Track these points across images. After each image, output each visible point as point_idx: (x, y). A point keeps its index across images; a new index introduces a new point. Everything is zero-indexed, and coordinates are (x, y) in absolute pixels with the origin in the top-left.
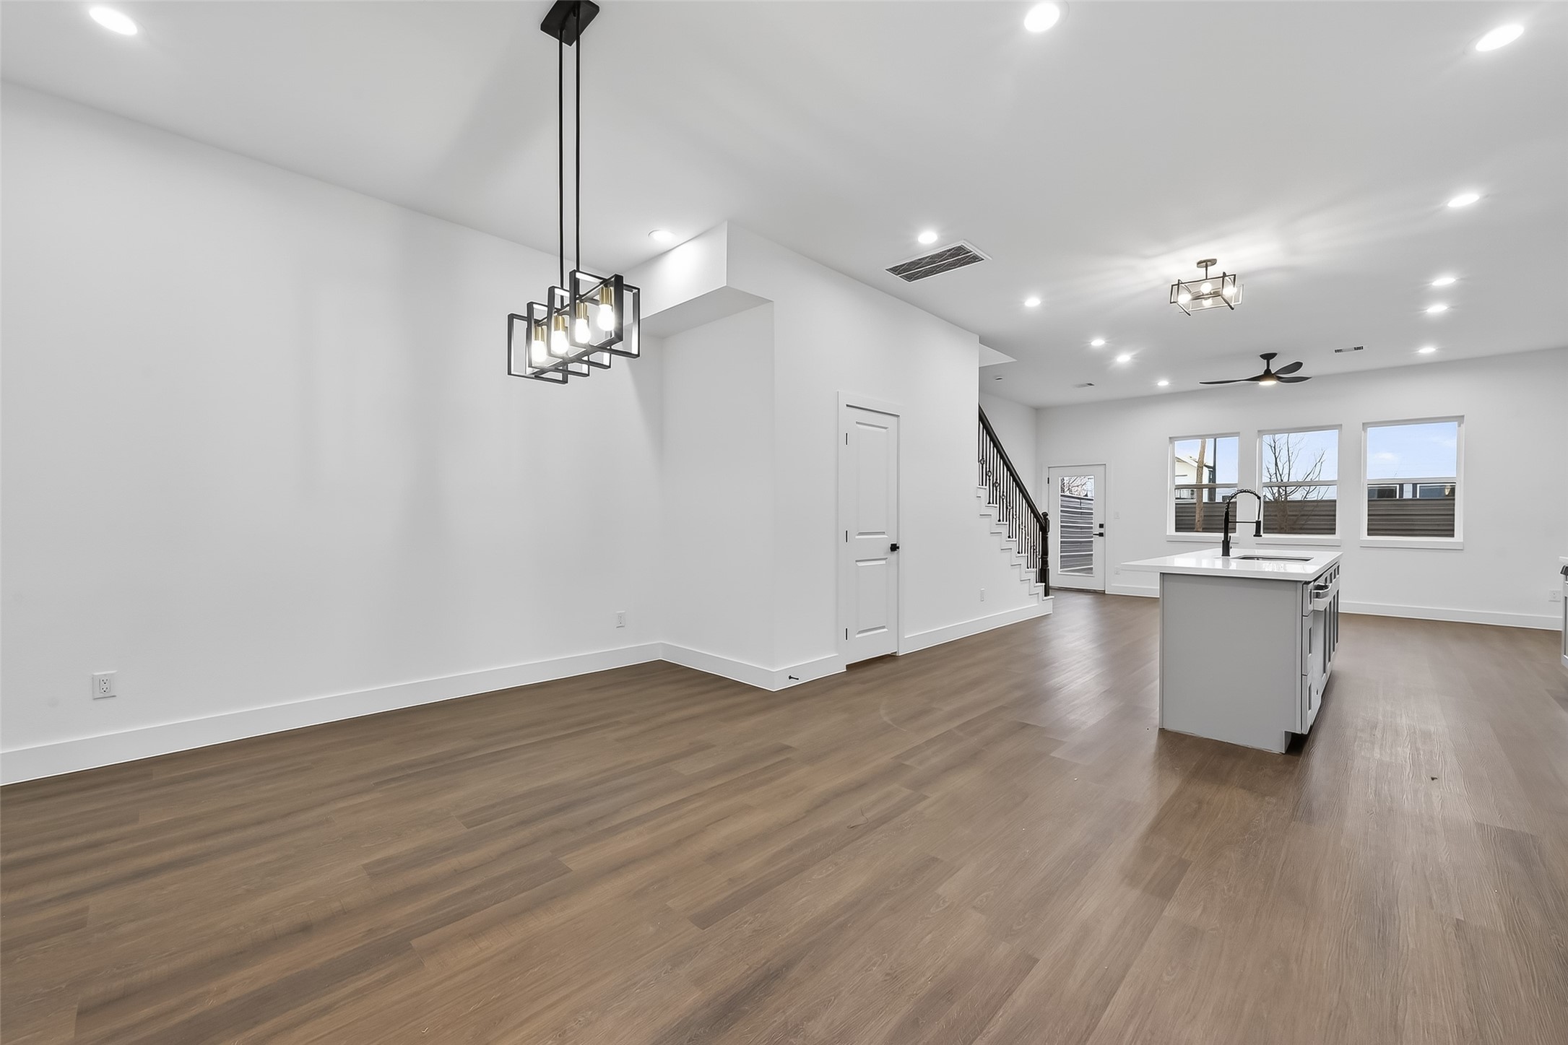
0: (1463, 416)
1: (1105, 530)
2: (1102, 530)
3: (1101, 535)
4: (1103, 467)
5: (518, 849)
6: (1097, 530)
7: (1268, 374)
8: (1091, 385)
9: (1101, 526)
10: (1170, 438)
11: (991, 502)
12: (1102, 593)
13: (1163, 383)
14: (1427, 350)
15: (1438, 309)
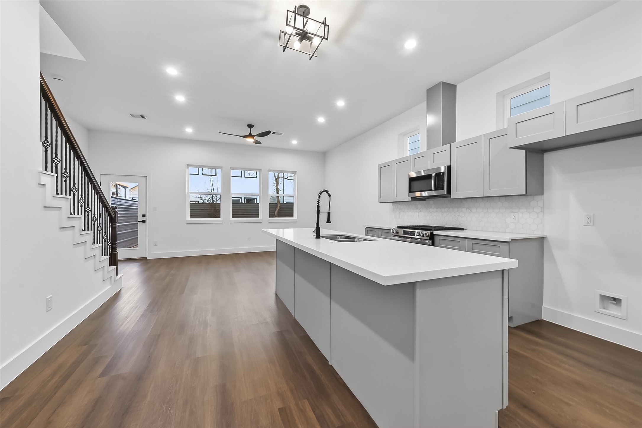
1: (149, 218)
2: (144, 219)
3: (144, 221)
4: (144, 179)
6: (140, 218)
7: (250, 135)
8: (143, 117)
9: (144, 216)
10: (187, 165)
11: (59, 192)
12: (145, 259)
13: (189, 130)
14: (295, 142)
15: (321, 120)
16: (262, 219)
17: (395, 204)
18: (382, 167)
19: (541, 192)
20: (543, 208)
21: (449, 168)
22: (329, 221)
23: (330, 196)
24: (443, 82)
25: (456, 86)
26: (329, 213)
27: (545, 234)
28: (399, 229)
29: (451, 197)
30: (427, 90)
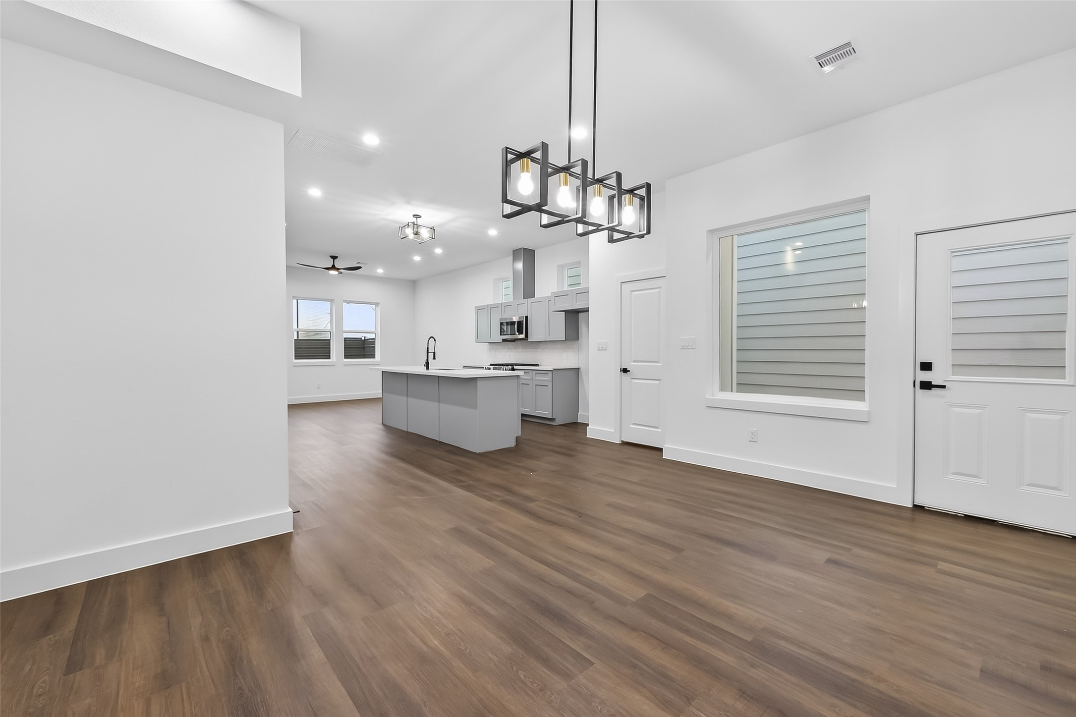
0: (379, 303)
5: (169, 624)
7: (333, 267)
14: (380, 271)
15: (417, 258)
16: (335, 360)
17: (492, 345)
18: (479, 309)
19: (577, 338)
20: (579, 349)
21: (527, 317)
22: (434, 358)
23: (435, 340)
24: (524, 248)
25: (535, 251)
26: (434, 353)
27: (580, 366)
28: (490, 367)
29: (528, 340)
30: (513, 251)
